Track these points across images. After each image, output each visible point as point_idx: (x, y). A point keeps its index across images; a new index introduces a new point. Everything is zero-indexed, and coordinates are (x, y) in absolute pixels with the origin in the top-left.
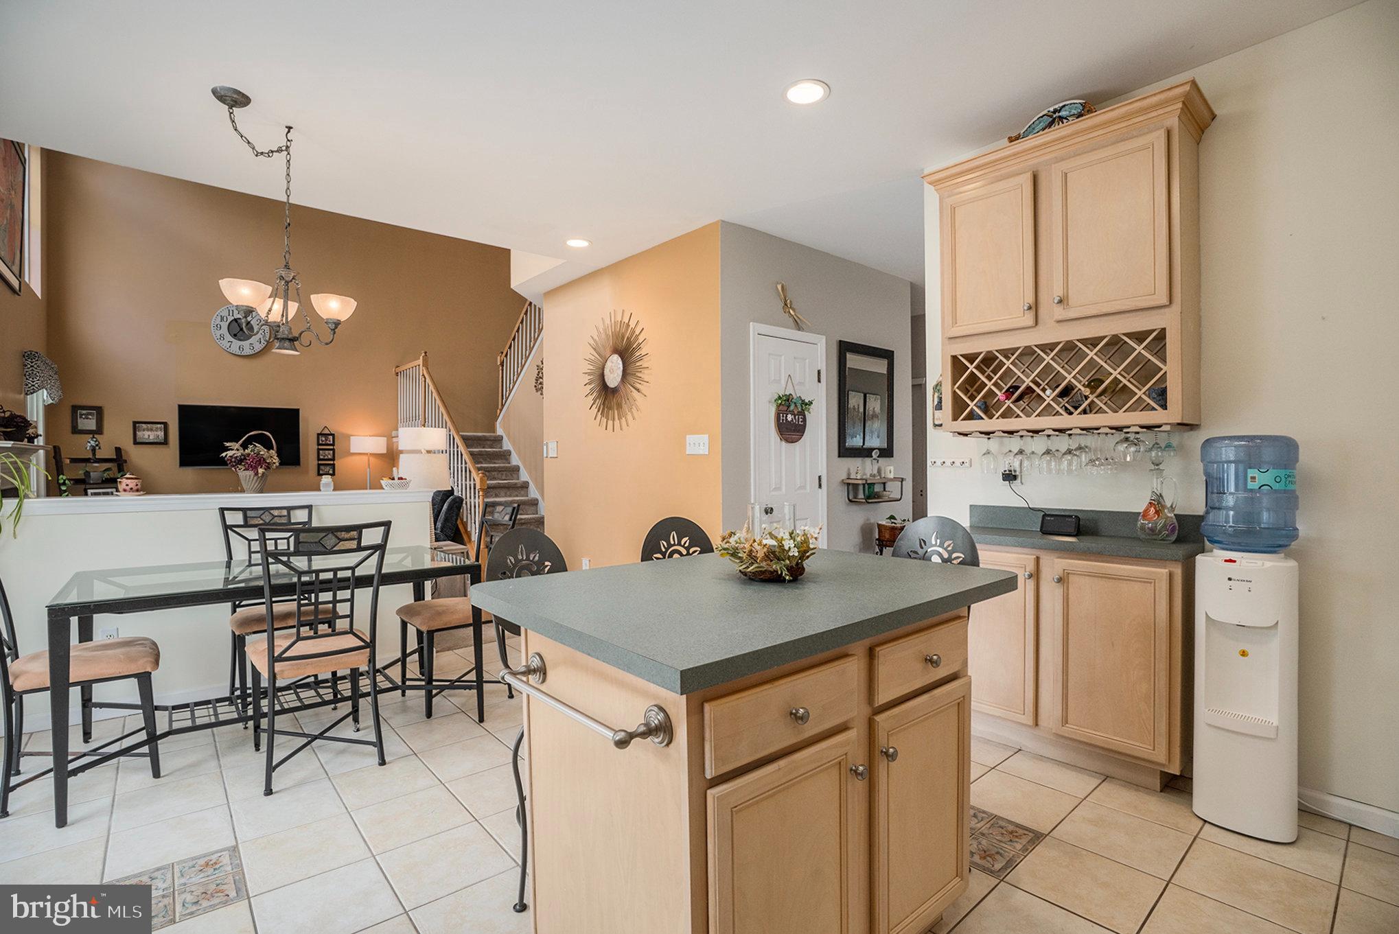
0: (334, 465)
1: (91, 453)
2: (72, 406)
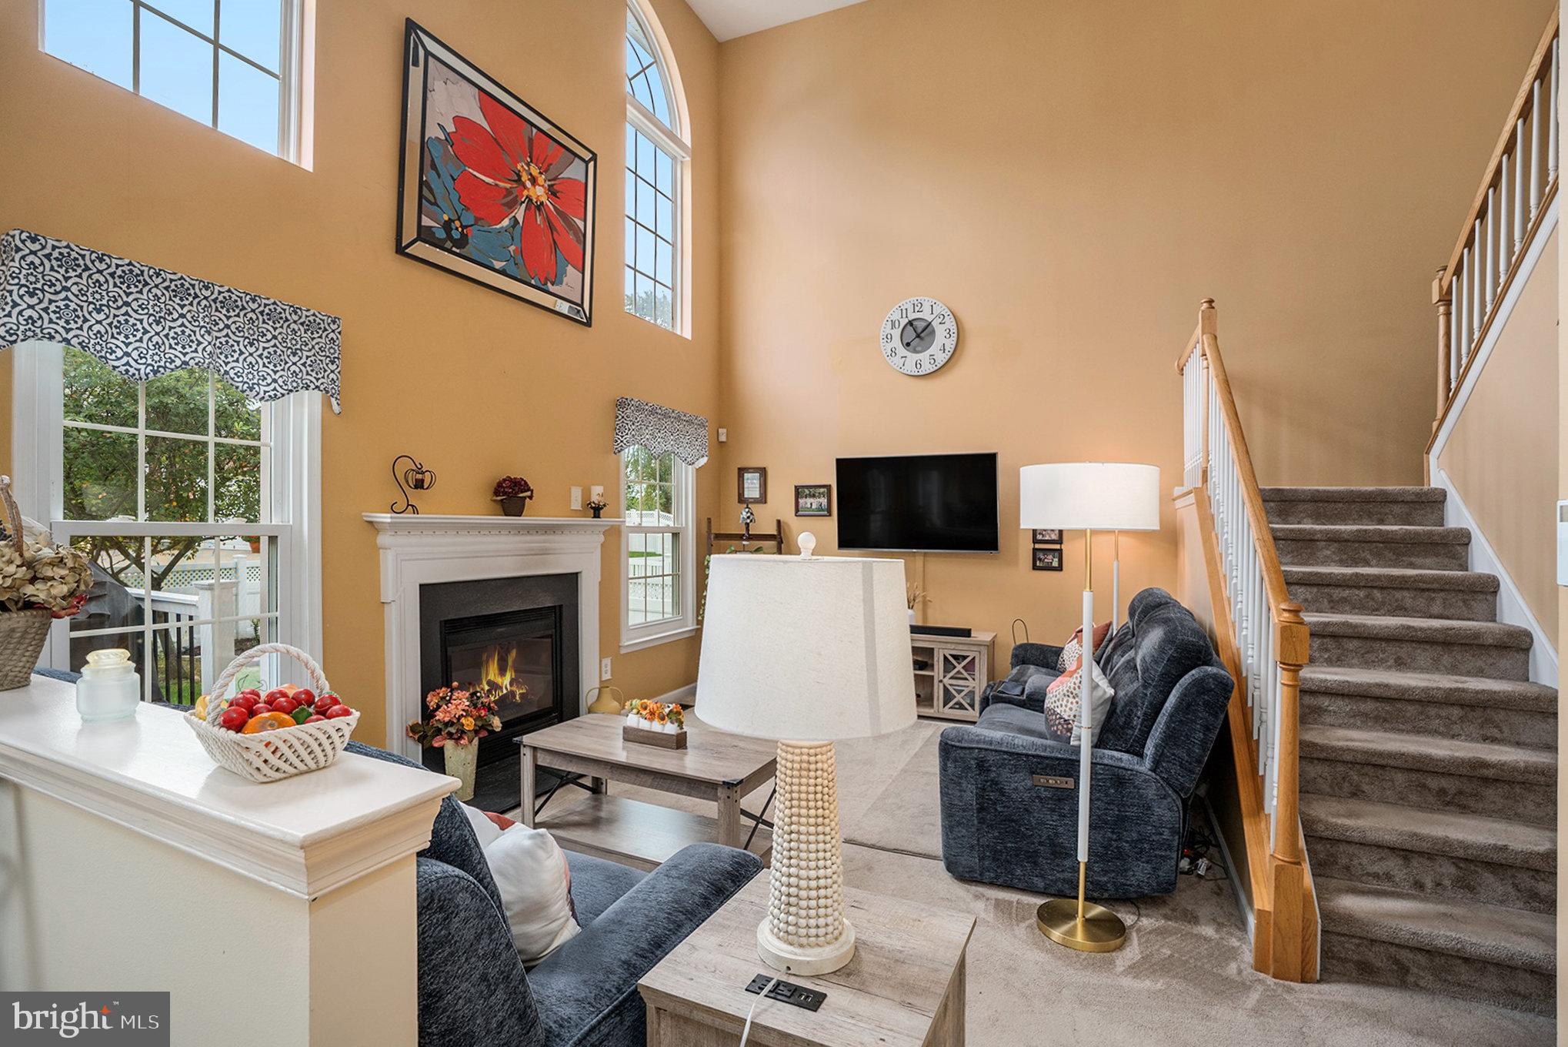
0: (1060, 550)
1: (744, 527)
2: (739, 469)
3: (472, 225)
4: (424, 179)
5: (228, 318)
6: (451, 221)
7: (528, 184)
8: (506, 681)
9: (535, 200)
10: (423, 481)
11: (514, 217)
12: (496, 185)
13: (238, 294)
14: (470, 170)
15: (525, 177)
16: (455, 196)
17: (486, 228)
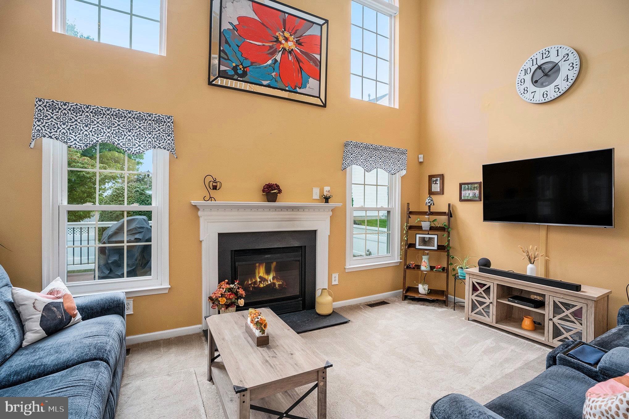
1: (428, 208)
2: (429, 176)
3: (250, 66)
4: (222, 49)
5: (119, 121)
6: (237, 66)
7: (283, 42)
8: (270, 278)
9: (287, 49)
10: (216, 186)
11: (275, 59)
12: (264, 45)
13: (123, 111)
14: (248, 41)
15: (281, 39)
16: (239, 54)
17: (258, 66)
